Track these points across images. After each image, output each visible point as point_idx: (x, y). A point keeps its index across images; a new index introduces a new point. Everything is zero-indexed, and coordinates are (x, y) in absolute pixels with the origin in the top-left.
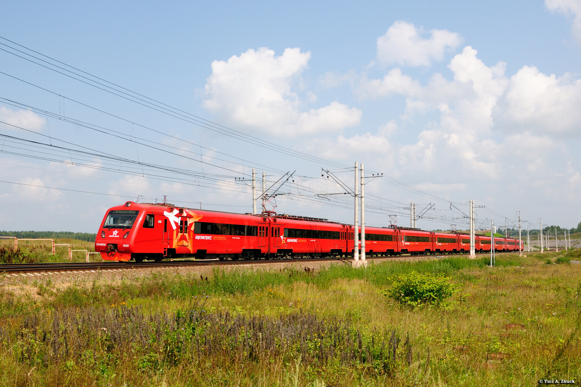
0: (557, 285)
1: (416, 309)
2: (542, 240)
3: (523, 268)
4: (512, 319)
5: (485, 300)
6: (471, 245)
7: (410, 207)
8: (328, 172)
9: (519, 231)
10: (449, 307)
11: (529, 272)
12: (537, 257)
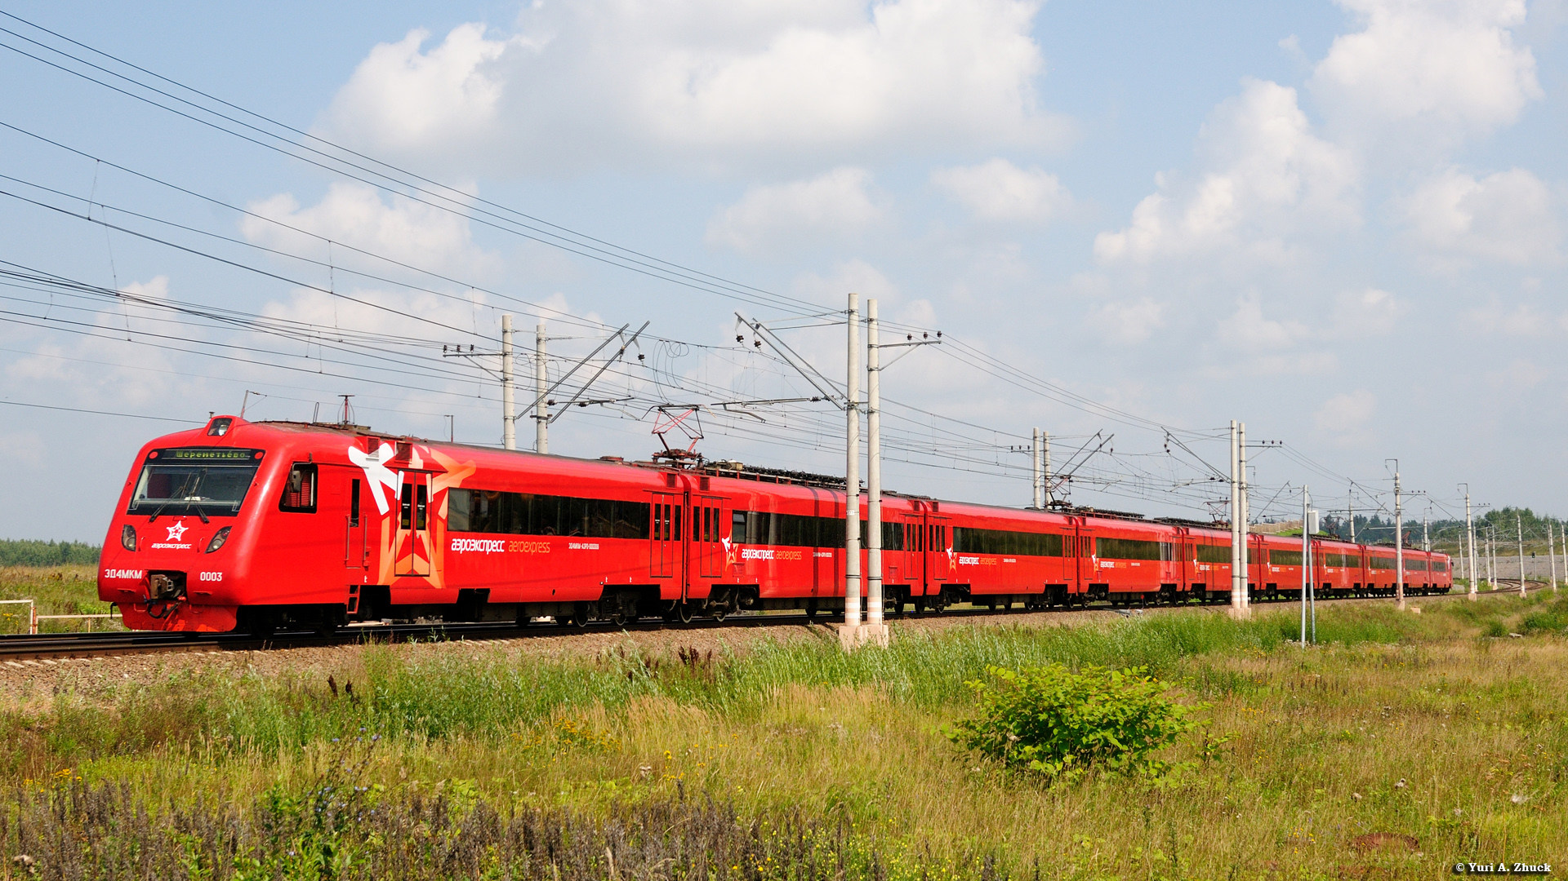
0: (1524, 709)
1: (1057, 786)
2: (1471, 557)
3: (1410, 649)
4: (1376, 817)
5: (1285, 756)
6: (1236, 572)
7: (1031, 446)
8: (758, 326)
9: (1395, 525)
10: (1168, 779)
11: (1430, 663)
12: (1456, 612)
